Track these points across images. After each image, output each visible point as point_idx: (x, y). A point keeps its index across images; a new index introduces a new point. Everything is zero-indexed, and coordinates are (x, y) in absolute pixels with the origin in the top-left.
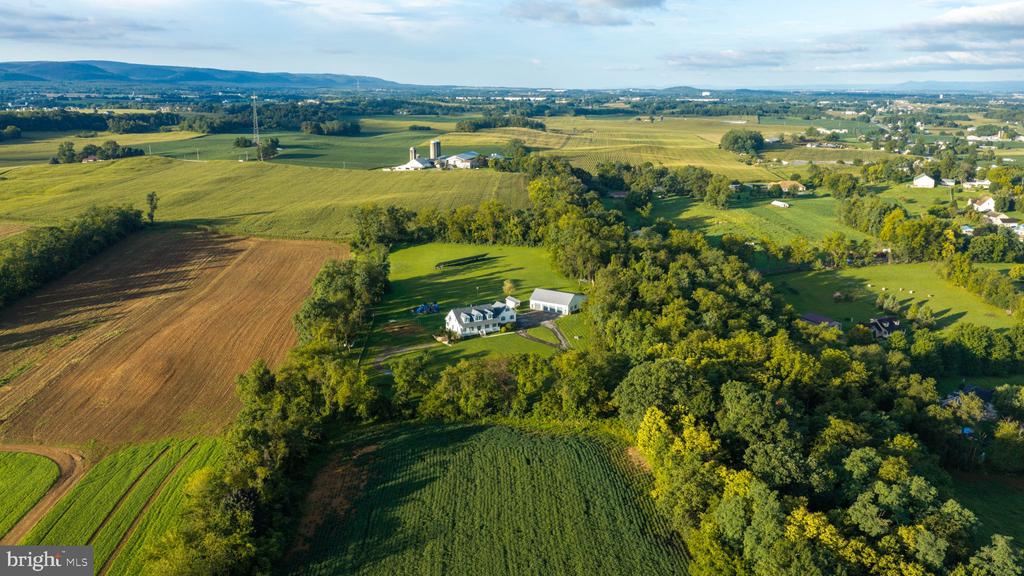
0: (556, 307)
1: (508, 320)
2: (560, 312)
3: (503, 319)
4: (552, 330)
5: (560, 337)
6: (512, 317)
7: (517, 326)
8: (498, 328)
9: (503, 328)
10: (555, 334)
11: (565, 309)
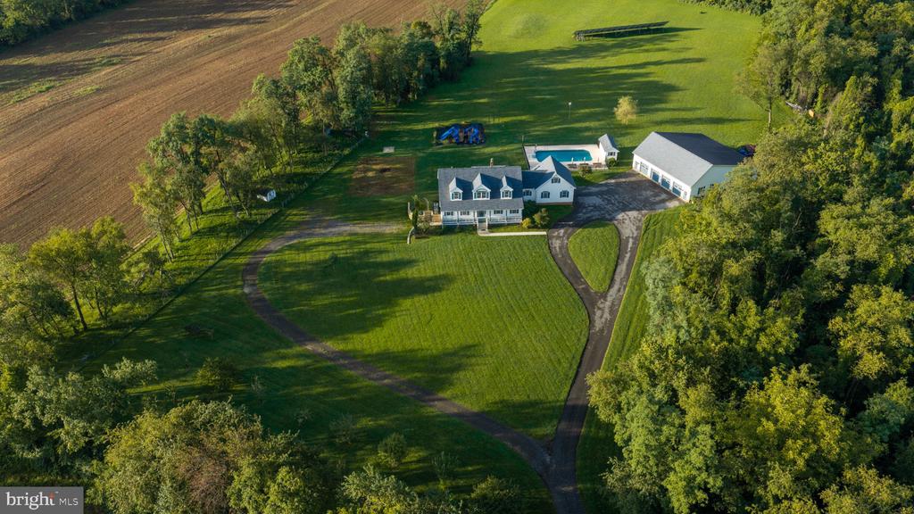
0: (673, 181)
1: (555, 198)
2: (674, 194)
3: (546, 195)
4: (621, 244)
5: (623, 267)
6: (564, 194)
7: (557, 217)
8: (518, 217)
9: (527, 220)
10: (619, 257)
11: (686, 193)
